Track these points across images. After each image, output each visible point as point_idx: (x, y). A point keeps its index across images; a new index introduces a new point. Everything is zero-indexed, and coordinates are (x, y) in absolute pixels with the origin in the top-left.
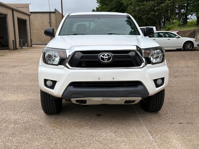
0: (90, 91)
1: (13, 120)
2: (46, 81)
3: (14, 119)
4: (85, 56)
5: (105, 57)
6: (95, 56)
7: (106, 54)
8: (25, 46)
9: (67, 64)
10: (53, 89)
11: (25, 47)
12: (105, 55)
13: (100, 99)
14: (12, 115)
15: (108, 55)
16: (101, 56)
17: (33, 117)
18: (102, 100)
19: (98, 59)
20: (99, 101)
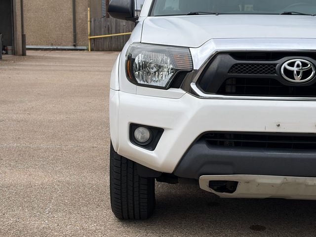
0: (253, 158)
1: (36, 231)
2: (133, 127)
3: (38, 228)
4: (242, 64)
5: (295, 69)
6: (269, 65)
7: (298, 61)
8: (7, 53)
9: (194, 86)
10: (153, 149)
11: (7, 56)
12: (295, 62)
13: (277, 180)
14: (30, 217)
15: (304, 64)
16: (285, 65)
17: (85, 226)
18: (283, 183)
19: (275, 73)
20: (273, 185)
